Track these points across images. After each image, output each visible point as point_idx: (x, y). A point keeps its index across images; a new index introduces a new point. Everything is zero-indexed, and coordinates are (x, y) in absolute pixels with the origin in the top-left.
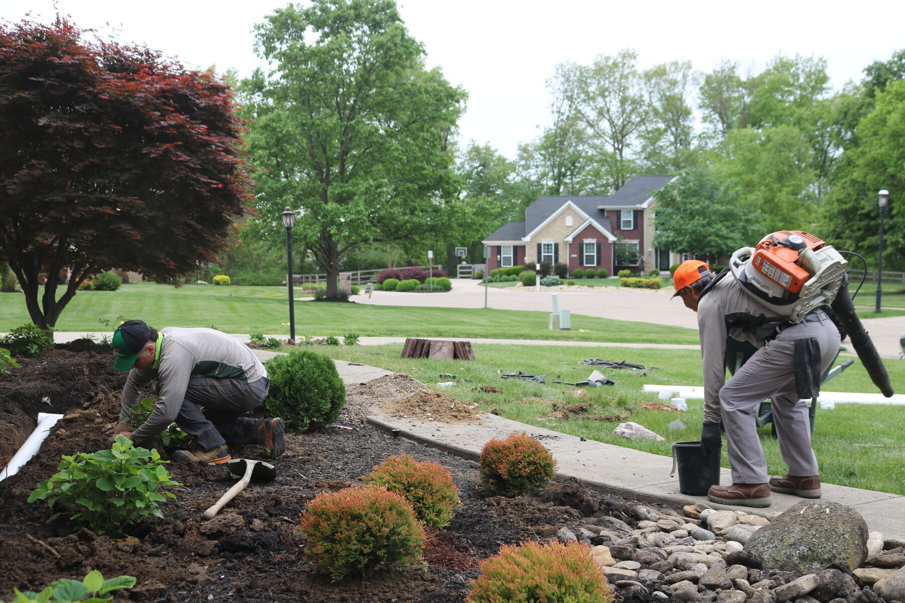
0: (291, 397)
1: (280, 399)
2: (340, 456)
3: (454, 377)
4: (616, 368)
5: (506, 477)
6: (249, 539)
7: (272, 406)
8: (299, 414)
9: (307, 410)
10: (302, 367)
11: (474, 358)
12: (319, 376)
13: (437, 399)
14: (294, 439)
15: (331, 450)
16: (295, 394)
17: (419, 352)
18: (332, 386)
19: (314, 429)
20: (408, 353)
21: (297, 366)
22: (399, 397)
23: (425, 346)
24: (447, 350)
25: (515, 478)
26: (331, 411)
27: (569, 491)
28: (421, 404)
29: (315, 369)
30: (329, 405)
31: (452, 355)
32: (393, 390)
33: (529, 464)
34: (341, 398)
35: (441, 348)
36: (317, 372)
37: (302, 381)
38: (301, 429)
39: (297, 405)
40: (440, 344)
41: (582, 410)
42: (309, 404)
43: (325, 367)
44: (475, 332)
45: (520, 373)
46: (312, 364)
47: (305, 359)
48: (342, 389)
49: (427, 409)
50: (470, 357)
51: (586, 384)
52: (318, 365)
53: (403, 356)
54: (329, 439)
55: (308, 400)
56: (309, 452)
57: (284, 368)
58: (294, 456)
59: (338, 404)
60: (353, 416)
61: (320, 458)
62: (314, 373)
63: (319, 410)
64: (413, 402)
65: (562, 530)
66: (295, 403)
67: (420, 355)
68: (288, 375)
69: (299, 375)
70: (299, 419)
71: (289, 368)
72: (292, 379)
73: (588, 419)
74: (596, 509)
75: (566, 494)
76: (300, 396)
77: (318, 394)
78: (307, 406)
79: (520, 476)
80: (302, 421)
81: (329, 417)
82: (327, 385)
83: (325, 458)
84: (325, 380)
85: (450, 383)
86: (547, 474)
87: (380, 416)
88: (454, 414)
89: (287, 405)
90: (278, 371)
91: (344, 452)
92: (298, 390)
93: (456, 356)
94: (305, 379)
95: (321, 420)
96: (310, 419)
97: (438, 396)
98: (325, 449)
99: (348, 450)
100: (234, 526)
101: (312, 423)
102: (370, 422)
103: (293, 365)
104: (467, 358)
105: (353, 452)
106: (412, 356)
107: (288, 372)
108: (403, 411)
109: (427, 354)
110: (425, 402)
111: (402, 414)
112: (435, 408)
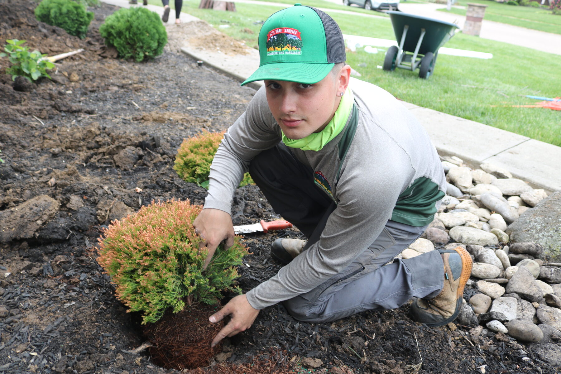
0: (131, 38)
1: (124, 39)
2: (164, 84)
3: (228, 22)
6: (61, 230)
7: (118, 44)
8: (136, 50)
9: (142, 47)
10: (138, 18)
11: (236, 11)
12: (149, 25)
13: (223, 39)
14: (132, 69)
15: (157, 78)
16: (133, 36)
17: (208, 5)
18: (158, 32)
19: (146, 59)
20: (202, 5)
21: (134, 18)
22: (200, 35)
23: (211, 3)
24: (223, 6)
26: (158, 48)
28: (214, 41)
29: (146, 20)
30: (156, 44)
31: (225, 8)
32: (196, 31)
34: (164, 39)
35: (219, 5)
36: (148, 22)
37: (138, 28)
38: (138, 60)
39: (135, 44)
40: (219, 2)
42: (143, 43)
43: (154, 19)
46: (144, 16)
47: (140, 13)
48: (165, 33)
49: (217, 44)
52: (149, 17)
53: (200, 7)
54: (156, 69)
55: (142, 41)
56: (142, 80)
57: (126, 18)
58: (131, 84)
59: (162, 44)
60: (173, 48)
61: (149, 86)
62: (146, 22)
63: (149, 48)
64: (209, 39)
66: (133, 43)
67: (209, 8)
68: (128, 24)
69: (135, 24)
70: (136, 53)
71: (129, 19)
72: (131, 26)
76: (137, 38)
77: (148, 36)
78: (141, 44)
80: (139, 54)
81: (156, 52)
82: (155, 31)
83: (153, 85)
84: (154, 27)
85: (227, 26)
87: (190, 49)
88: (234, 49)
89: (128, 43)
90: (122, 20)
91: (166, 80)
92: (135, 34)
93: (227, 9)
94: (140, 27)
95: (151, 54)
96: (144, 53)
97: (224, 37)
98: (153, 77)
99: (168, 78)
100: (45, 214)
101: (145, 56)
102: (183, 52)
103: (131, 17)
104: (233, 10)
105: (172, 80)
106: (204, 7)
107: (128, 21)
108: (203, 45)
109: (212, 7)
110: (216, 40)
111: (202, 47)
112: (222, 44)
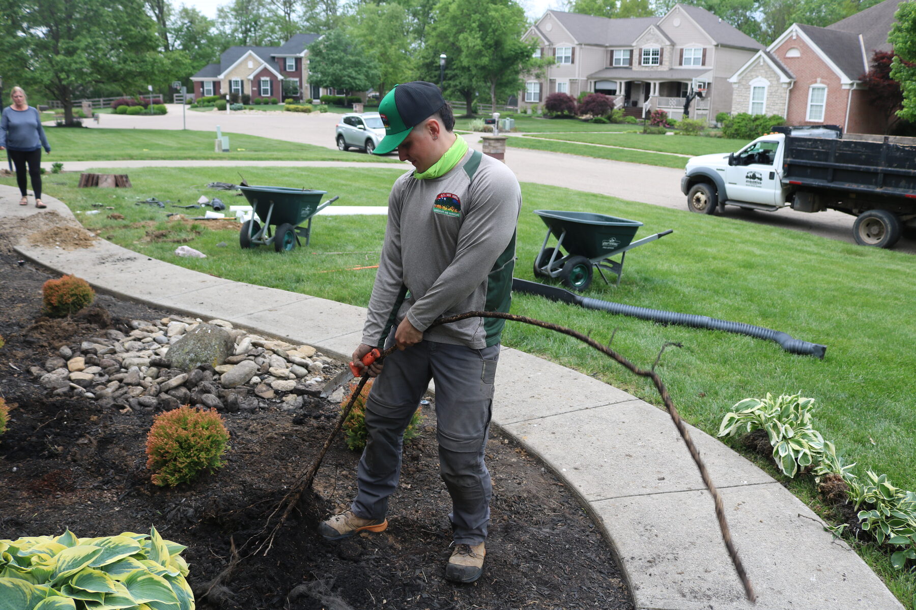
3: (102, 206)
4: (226, 189)
5: (57, 305)
11: (130, 186)
13: (66, 232)
17: (90, 183)
20: (83, 183)
23: (95, 179)
24: (111, 181)
25: (64, 305)
27: (92, 313)
28: (54, 236)
31: (114, 185)
33: (72, 295)
35: (106, 180)
40: (105, 177)
41: (163, 235)
44: (157, 156)
45: (153, 199)
49: (58, 239)
50: (127, 185)
51: (193, 207)
53: (80, 186)
64: (51, 234)
65: (62, 348)
67: (92, 185)
73: (165, 242)
74: (108, 323)
75: (91, 315)
79: (66, 303)
85: (96, 211)
86: (86, 301)
87: (23, 247)
88: (76, 242)
93: (117, 185)
97: (67, 230)
102: (15, 251)
104: (125, 186)
106: (86, 185)
108: (41, 242)
109: (97, 184)
110: (56, 234)
111: (39, 244)
112: (63, 238)
